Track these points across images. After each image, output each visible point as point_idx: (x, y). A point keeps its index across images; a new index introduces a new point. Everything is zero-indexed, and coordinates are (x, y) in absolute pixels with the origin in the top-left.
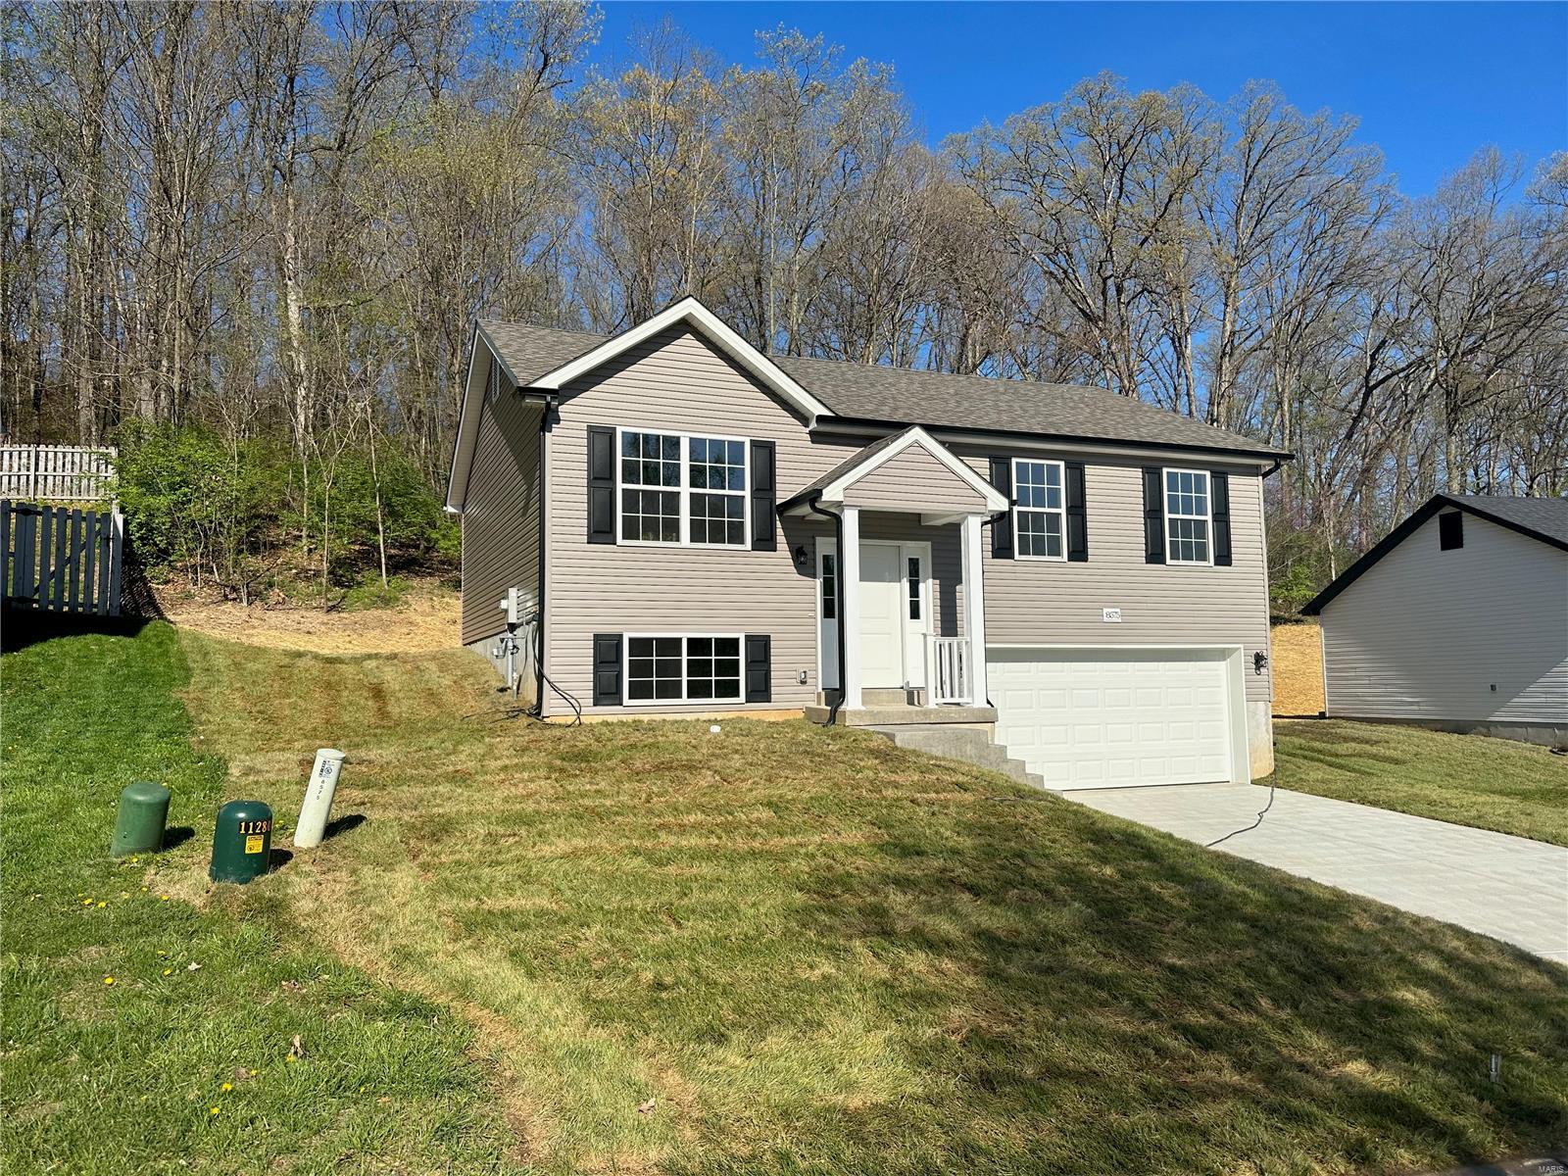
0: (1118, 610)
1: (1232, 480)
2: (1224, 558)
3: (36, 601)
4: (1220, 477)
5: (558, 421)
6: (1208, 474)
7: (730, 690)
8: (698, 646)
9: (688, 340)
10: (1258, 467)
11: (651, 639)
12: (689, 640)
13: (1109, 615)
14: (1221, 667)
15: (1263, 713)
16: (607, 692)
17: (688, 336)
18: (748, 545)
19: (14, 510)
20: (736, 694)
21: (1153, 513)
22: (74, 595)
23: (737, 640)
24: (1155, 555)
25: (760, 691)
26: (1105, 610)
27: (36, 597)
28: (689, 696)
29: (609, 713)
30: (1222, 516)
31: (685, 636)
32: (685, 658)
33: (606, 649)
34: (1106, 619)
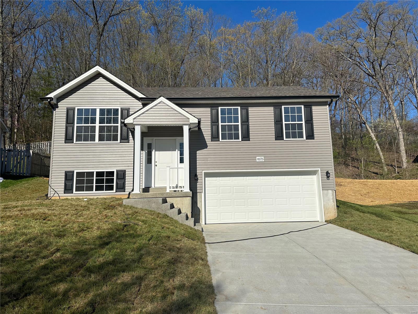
0: (263, 157)
1: (314, 108)
2: (311, 136)
3: (11, 173)
4: (308, 106)
5: (58, 107)
6: (303, 106)
7: (111, 188)
8: (99, 174)
9: (101, 79)
10: (327, 102)
11: (85, 172)
12: (97, 172)
13: (258, 159)
14: (315, 177)
15: (331, 195)
16: (68, 189)
17: (101, 78)
18: (119, 141)
19: (7, 151)
20: (112, 189)
21: (278, 122)
22: (20, 171)
23: (113, 172)
24: (279, 136)
25: (121, 188)
26: (257, 158)
27: (11, 172)
28: (96, 190)
29: (69, 196)
30: (309, 121)
31: (95, 171)
32: (95, 178)
33: (68, 176)
34: (257, 161)
